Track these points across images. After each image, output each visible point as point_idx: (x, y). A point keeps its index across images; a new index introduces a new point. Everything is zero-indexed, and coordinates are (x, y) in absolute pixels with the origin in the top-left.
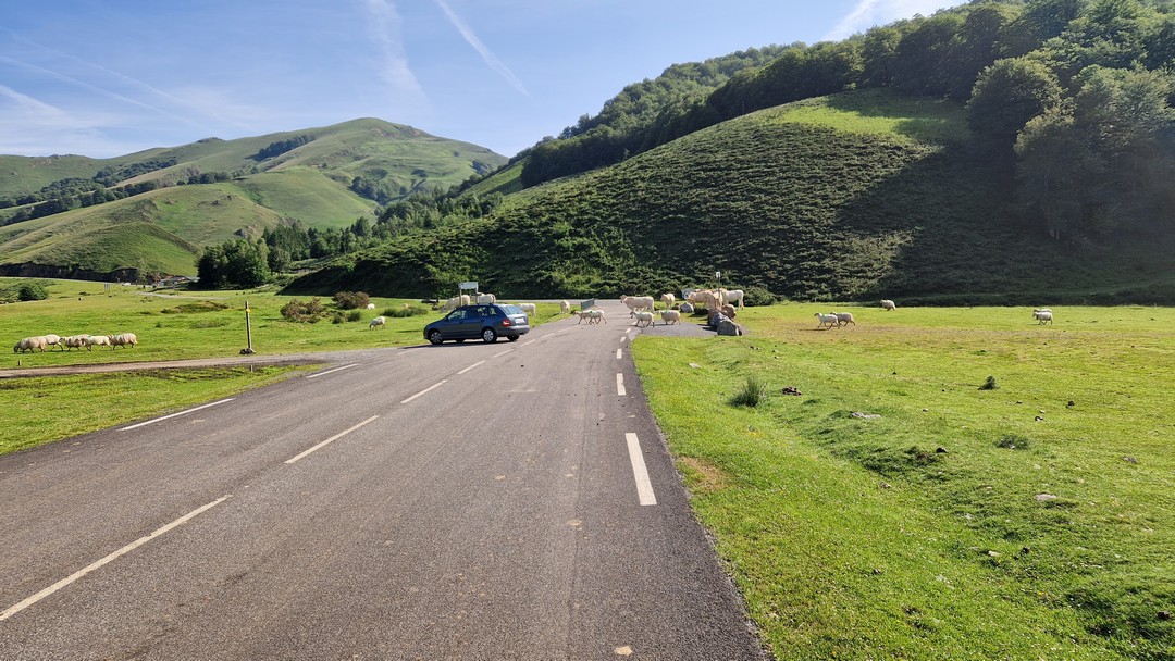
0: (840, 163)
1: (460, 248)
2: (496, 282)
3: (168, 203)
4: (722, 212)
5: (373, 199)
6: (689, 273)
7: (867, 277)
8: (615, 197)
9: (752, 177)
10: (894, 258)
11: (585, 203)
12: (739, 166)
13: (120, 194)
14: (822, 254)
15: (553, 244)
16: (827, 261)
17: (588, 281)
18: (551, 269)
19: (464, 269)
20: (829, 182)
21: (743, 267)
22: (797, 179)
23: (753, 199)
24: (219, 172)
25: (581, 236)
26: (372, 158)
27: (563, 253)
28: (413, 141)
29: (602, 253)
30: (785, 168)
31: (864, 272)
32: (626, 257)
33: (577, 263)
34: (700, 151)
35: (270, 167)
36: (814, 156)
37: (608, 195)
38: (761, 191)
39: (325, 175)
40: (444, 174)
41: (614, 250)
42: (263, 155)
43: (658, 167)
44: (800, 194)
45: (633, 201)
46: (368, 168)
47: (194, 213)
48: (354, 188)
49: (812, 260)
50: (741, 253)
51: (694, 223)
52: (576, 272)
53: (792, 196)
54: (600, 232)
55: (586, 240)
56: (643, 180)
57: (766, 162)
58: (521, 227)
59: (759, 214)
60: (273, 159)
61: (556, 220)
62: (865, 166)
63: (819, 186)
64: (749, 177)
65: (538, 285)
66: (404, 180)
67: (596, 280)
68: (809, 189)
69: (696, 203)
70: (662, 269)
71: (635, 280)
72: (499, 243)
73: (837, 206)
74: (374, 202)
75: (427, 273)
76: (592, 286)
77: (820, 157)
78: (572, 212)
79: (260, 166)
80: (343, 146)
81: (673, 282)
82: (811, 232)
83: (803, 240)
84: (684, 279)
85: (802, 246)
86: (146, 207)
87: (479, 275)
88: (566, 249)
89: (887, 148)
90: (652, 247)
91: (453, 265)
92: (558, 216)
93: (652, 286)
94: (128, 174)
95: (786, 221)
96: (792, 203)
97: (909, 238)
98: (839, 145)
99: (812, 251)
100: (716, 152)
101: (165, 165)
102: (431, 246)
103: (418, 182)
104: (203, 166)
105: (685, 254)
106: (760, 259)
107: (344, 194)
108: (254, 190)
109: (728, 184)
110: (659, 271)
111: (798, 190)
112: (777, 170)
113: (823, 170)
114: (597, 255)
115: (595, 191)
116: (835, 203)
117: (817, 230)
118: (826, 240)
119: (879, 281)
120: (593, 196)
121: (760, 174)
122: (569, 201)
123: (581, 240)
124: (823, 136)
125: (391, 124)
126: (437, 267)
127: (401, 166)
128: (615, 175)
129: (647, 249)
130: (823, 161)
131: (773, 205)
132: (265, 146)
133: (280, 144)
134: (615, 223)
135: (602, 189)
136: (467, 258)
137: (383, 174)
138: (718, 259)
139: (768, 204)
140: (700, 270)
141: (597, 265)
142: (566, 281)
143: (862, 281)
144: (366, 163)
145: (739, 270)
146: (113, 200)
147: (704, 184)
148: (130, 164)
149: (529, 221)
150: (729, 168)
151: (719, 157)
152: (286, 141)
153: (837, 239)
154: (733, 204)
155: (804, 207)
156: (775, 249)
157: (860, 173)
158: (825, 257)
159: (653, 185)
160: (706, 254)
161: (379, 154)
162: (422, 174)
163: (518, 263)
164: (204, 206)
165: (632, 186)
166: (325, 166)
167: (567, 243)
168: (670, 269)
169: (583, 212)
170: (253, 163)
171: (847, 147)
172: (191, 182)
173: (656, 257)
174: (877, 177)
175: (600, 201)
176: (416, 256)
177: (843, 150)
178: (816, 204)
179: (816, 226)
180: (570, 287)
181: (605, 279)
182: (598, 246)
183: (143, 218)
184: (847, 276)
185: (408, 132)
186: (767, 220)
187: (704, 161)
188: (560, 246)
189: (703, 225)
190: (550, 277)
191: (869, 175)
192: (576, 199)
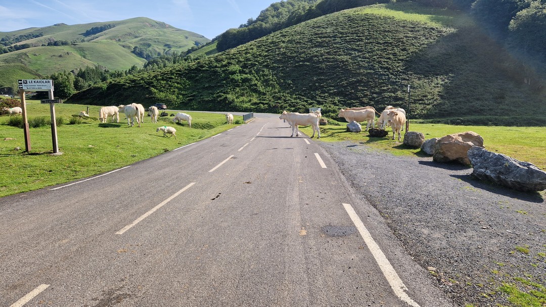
0: (401, 35)
1: (172, 78)
2: (193, 99)
3: (35, 55)
4: (332, 62)
5: (144, 58)
6: (313, 98)
7: (425, 104)
8: (267, 51)
9: (349, 42)
10: (439, 92)
11: (249, 55)
12: (341, 36)
13: (11, 50)
14: (395, 88)
15: (229, 78)
16: (399, 93)
17: (250, 101)
18: (227, 93)
19: (174, 91)
20: (396, 46)
21: (347, 95)
22: (376, 43)
23: (350, 54)
24: (64, 40)
25: (246, 74)
26: (143, 37)
27: (235, 84)
28: (165, 30)
29: (259, 84)
30: (368, 37)
31: (423, 100)
32: (273, 87)
33: (243, 90)
34: (317, 27)
35: (92, 40)
36: (385, 31)
37: (263, 50)
38: (355, 50)
39: (119, 44)
40: (180, 47)
41: (266, 83)
42: (88, 34)
43: (293, 35)
44: (379, 52)
45: (278, 54)
46: (141, 42)
47: (49, 60)
48: (133, 52)
49: (389, 92)
50: (345, 87)
51: (315, 68)
52: (242, 95)
53: (374, 53)
54: (257, 72)
55: (249, 76)
56: (284, 42)
57: (356, 33)
58: (210, 67)
59: (355, 63)
60: (93, 36)
61: (231, 64)
62: (416, 38)
63: (390, 48)
64: (347, 42)
65: (219, 102)
66: (159, 49)
67: (255, 100)
68: (384, 49)
69: (316, 56)
70: (296, 95)
71: (279, 101)
72: (196, 76)
73: (402, 60)
74: (144, 59)
75: (151, 93)
76: (253, 104)
77: (388, 31)
78: (241, 60)
79: (86, 39)
80: (129, 31)
81: (303, 103)
82: (388, 75)
83: (383, 80)
84: (310, 101)
85: (383, 83)
86: (23, 57)
87: (183, 95)
88: (237, 81)
89: (426, 28)
90: (290, 82)
91: (167, 89)
92: (232, 61)
93: (290, 105)
94: (18, 40)
95: (372, 68)
96: (375, 57)
97: (446, 81)
98: (399, 25)
99: (389, 87)
100: (327, 28)
101: (37, 36)
102: (155, 77)
103: (167, 50)
104: (56, 37)
105: (310, 86)
106: (357, 90)
107: (128, 54)
108: (82, 51)
109: (335, 46)
110: (294, 96)
111: (378, 50)
112: (364, 38)
113: (392, 39)
114: (256, 85)
115: (255, 48)
116: (401, 58)
117: (392, 74)
118: (397, 80)
119: (433, 106)
120: (254, 51)
121: (353, 40)
122: (240, 53)
123: (246, 76)
124: (389, 21)
125: (154, 21)
126: (157, 89)
127: (158, 42)
128: (267, 39)
129: (286, 83)
130: (390, 34)
131: (363, 58)
132: (89, 29)
133: (97, 28)
134: (267, 66)
135: (259, 47)
136: (176, 84)
137: (149, 45)
138: (331, 90)
139: (360, 57)
140: (320, 96)
141: (256, 91)
142: (236, 100)
143: (422, 106)
144: (141, 40)
145: (344, 97)
146: (7, 52)
147: (320, 45)
148: (19, 35)
149: (215, 64)
150: (335, 36)
151: (329, 30)
152: (100, 27)
153: (405, 79)
154: (339, 57)
155: (382, 60)
156: (366, 84)
157: (413, 41)
158: (398, 90)
159: (290, 45)
160: (323, 87)
161: (147, 36)
162: (169, 46)
163: (207, 88)
164: (54, 58)
165: (277, 46)
166: (119, 40)
167: (238, 77)
168: (301, 95)
169: (248, 60)
170: (82, 37)
171: (404, 27)
172: (49, 44)
173: (292, 88)
174: (423, 44)
175: (258, 53)
176: (145, 82)
177: (402, 29)
178: (389, 58)
179: (391, 71)
180: (238, 104)
181: (260, 100)
182: (257, 80)
183: (22, 62)
184: (413, 103)
185: (162, 25)
186: (360, 67)
187: (320, 32)
188: (233, 79)
189: (321, 69)
190: (226, 97)
191: (419, 43)
192: (244, 52)
